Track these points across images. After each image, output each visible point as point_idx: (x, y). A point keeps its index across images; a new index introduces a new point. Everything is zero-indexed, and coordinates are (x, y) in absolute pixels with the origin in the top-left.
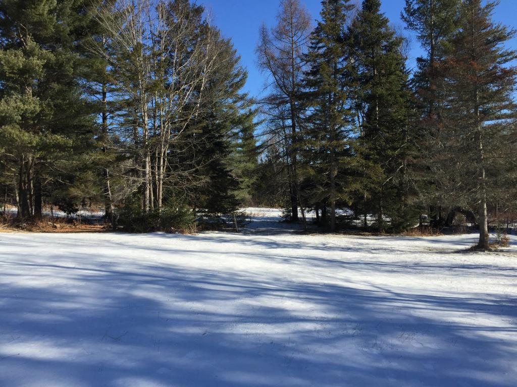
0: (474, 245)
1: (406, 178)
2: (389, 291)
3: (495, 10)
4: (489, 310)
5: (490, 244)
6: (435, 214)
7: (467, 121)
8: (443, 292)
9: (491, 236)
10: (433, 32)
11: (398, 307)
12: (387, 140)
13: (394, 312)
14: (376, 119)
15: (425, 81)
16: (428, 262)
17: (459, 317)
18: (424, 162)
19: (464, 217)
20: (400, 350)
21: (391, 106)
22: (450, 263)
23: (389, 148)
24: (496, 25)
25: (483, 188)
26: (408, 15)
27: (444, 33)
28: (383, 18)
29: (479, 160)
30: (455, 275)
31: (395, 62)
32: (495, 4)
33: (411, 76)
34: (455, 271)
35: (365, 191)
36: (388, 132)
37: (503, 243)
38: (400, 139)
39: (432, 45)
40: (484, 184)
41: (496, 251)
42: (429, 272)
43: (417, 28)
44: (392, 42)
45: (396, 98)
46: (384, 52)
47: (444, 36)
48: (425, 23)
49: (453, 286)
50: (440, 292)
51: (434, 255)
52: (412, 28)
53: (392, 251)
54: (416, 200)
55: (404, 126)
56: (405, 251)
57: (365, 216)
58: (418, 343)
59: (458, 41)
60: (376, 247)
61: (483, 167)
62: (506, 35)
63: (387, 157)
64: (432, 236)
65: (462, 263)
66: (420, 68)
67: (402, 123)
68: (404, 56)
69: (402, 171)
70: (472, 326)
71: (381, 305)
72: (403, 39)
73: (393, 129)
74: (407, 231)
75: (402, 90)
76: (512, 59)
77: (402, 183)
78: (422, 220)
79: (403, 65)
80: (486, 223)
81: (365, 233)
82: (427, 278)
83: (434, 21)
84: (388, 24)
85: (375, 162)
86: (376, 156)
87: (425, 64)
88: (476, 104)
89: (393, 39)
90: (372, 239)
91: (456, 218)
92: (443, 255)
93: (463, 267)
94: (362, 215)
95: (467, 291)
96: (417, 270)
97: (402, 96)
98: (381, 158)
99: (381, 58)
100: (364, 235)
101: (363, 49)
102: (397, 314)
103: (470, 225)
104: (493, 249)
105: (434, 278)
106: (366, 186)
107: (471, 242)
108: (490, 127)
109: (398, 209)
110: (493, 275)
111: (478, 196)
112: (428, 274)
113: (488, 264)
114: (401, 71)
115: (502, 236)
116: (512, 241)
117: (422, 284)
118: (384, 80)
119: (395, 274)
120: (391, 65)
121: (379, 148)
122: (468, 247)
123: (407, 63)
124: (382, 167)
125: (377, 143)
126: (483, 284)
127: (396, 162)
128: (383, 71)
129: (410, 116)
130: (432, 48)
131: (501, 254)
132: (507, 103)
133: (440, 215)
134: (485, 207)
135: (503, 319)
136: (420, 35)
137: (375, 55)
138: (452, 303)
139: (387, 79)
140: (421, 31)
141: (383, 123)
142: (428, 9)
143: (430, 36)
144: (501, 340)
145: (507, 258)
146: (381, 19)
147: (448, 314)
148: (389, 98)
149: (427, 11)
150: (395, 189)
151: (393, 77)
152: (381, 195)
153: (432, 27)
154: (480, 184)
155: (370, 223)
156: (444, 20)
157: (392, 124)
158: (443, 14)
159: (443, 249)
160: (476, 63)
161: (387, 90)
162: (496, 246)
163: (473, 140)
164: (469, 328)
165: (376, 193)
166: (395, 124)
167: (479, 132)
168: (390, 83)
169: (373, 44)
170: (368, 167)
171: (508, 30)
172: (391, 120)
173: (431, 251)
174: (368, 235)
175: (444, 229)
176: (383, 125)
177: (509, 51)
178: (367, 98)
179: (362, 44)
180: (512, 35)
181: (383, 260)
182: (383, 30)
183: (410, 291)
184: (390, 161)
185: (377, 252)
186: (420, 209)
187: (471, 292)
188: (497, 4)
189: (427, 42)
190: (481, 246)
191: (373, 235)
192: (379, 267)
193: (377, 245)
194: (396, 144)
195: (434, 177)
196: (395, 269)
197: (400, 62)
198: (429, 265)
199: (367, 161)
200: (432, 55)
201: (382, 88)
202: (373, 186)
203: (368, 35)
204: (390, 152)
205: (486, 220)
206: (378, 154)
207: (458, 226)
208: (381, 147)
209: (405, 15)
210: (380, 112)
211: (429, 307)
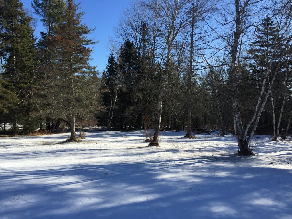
0: (68, 138)
1: (32, 101)
2: (12, 171)
3: (83, 17)
4: (69, 173)
5: (76, 138)
6: (49, 122)
7: (66, 72)
8: (47, 167)
9: (77, 133)
10: (50, 19)
11: (15, 180)
12: (21, 78)
13: (13, 184)
14: (14, 64)
15: (45, 46)
16: (41, 150)
17: (52, 180)
18: (42, 92)
19: (65, 124)
20: (11, 208)
21: (24, 57)
22: (54, 150)
23: (22, 83)
24: (83, 25)
25: (73, 108)
26: (36, 5)
27: (57, 21)
28: (19, 2)
29: (72, 93)
30: (55, 156)
31: (26, 31)
32: (83, 13)
33: (37, 42)
34: (56, 154)
35: (5, 108)
36: (21, 73)
37: (82, 137)
38: (29, 78)
39: (49, 26)
40: (74, 106)
41: (78, 141)
42: (41, 156)
43: (41, 15)
44: (25, 19)
45: (26, 52)
46: (20, 23)
47: (56, 23)
48: (46, 12)
49: (53, 163)
50: (45, 167)
51: (45, 146)
52: (38, 13)
53: (20, 145)
54: (37, 114)
55: (32, 70)
56: (29, 145)
57: (5, 124)
58: (24, 201)
59: (63, 28)
60: (10, 144)
61: (73, 97)
62: (88, 31)
63: (20, 88)
64: (47, 135)
65: (60, 149)
66: (43, 38)
67: (30, 68)
68: (33, 29)
69: (30, 96)
70: (58, 184)
71: (4, 181)
72: (32, 18)
73: (25, 71)
74: (32, 132)
75: (31, 48)
76: (90, 44)
77: (30, 104)
78: (42, 126)
79: (32, 34)
80: (74, 127)
81: (4, 135)
82: (39, 160)
83: (51, 13)
84: (22, 7)
85: (12, 90)
86: (13, 87)
87: (45, 36)
88: (71, 63)
89: (26, 17)
90: (8, 139)
91: (61, 124)
92: (51, 146)
93: (61, 151)
94: (2, 124)
95: (60, 164)
96: (34, 156)
97: (30, 52)
98: (17, 88)
99: (17, 26)
100: (3, 137)
101: (5, 17)
102: (14, 185)
103: (68, 128)
104: (77, 140)
105: (43, 160)
106: (5, 105)
107: (67, 137)
108: (78, 76)
109: (27, 120)
110: (75, 154)
111: (70, 113)
112: (40, 157)
113: (74, 148)
114: (30, 37)
115: (82, 133)
116: (87, 135)
117: (35, 164)
118: (19, 40)
119: (20, 160)
120: (24, 32)
121: (15, 82)
122: (65, 140)
123: (34, 33)
124: (17, 93)
125: (14, 78)
126: (68, 159)
127: (26, 91)
128: (19, 35)
129: (36, 65)
130: (50, 28)
131: (81, 142)
132: (86, 65)
133: (52, 123)
134: (74, 118)
135: (75, 177)
136: (43, 19)
137: (13, 23)
138: (51, 173)
139: (21, 40)
140: (43, 17)
141: (18, 67)
142: (48, 5)
143: (48, 21)
144: (72, 189)
145: (83, 144)
146: (18, 2)
147: (46, 179)
148: (22, 52)
149: (47, 7)
150: (25, 108)
151: (25, 39)
152: (16, 111)
153: (50, 16)
154: (72, 106)
155: (7, 129)
156: (56, 14)
157: (24, 68)
158: (56, 11)
159: (52, 142)
160: (71, 42)
161: (21, 47)
162: (79, 138)
163: (69, 82)
164: (56, 186)
165: (12, 110)
166: (26, 68)
167: (72, 78)
168: (23, 43)
169: (12, 16)
170: (7, 93)
171: (89, 29)
172: (23, 65)
173: (45, 144)
174: (6, 137)
175: (54, 131)
176: (19, 68)
177: (89, 40)
178: (8, 49)
179: (4, 15)
180: (90, 32)
181: (13, 152)
182: (19, 10)
183: (26, 169)
184: (22, 90)
185: (10, 147)
186: (41, 120)
187: (62, 165)
188: (84, 14)
189: (47, 24)
190: (72, 139)
191: (9, 136)
192: (9, 157)
193: (11, 142)
194: (26, 80)
195: (47, 101)
196: (20, 157)
197: (30, 31)
198: (41, 152)
199: (6, 89)
200: (49, 32)
201: (18, 45)
202: (10, 105)
203: (9, 10)
204: (22, 85)
205: (74, 125)
206: (14, 85)
207: (62, 129)
208: (16, 81)
209: (34, 5)
210: (17, 59)
211: (36, 177)
